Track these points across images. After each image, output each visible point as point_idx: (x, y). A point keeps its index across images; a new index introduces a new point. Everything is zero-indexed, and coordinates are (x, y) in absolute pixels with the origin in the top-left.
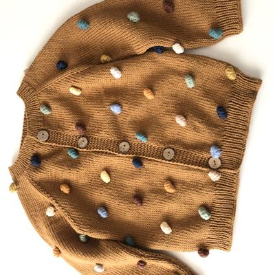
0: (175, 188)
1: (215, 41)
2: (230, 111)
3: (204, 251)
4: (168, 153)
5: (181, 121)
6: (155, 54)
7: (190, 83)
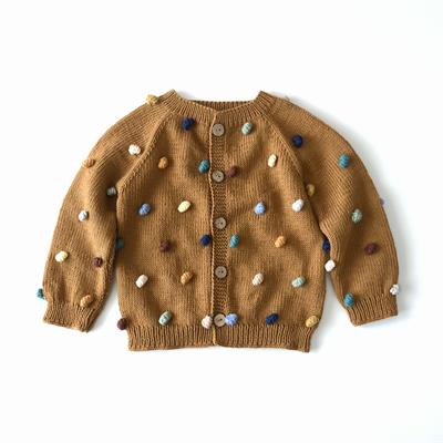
0: (186, 284)
1: (342, 301)
2: (274, 327)
3: (124, 324)
4: (222, 272)
5: (257, 279)
6: (322, 242)
7: (297, 282)
